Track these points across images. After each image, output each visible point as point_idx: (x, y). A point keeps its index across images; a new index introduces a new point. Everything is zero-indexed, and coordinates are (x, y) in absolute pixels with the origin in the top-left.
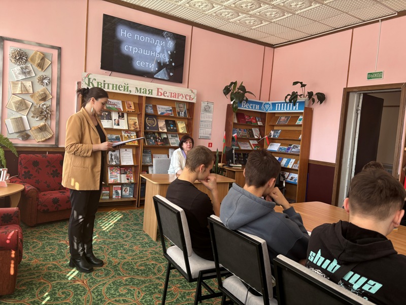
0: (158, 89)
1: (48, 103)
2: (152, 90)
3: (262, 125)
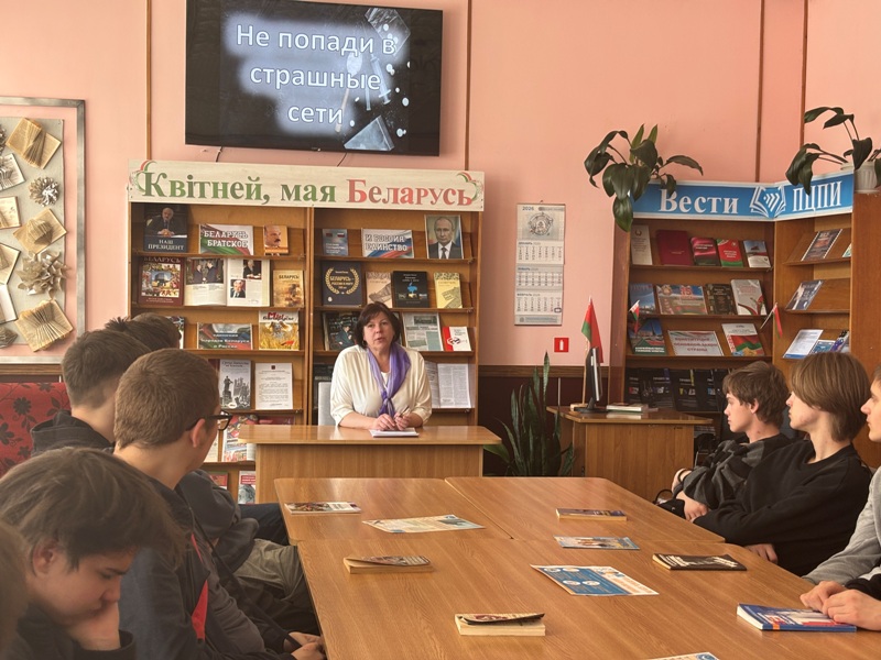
0: (352, 183)
1: (57, 248)
2: (332, 189)
3: (767, 265)
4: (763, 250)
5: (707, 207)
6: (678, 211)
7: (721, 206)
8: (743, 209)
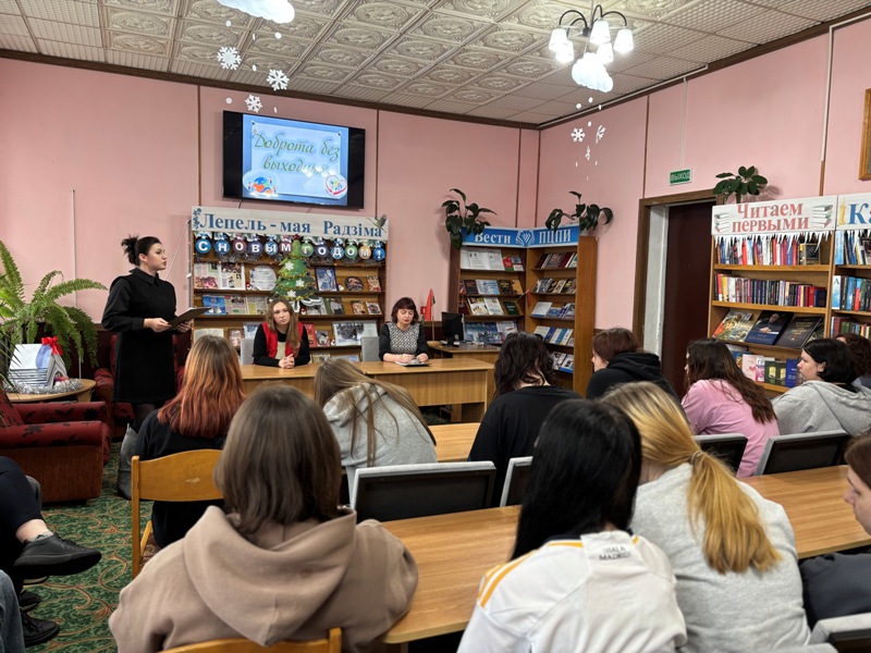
3: (522, 269)
4: (520, 262)
5: (496, 240)
6: (483, 242)
7: (503, 239)
8: (513, 242)
